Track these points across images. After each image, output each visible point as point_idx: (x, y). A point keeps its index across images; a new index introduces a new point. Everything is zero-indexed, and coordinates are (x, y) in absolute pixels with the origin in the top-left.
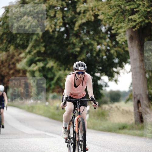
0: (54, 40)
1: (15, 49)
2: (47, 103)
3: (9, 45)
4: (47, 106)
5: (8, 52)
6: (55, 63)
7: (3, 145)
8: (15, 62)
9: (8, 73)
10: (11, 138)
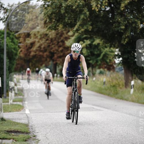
0: (100, 19)
1: (63, 28)
2: (94, 79)
3: (58, 24)
4: (94, 81)
5: (57, 30)
6: (101, 40)
7: (53, 119)
8: (64, 40)
9: (57, 50)
10: (61, 112)
